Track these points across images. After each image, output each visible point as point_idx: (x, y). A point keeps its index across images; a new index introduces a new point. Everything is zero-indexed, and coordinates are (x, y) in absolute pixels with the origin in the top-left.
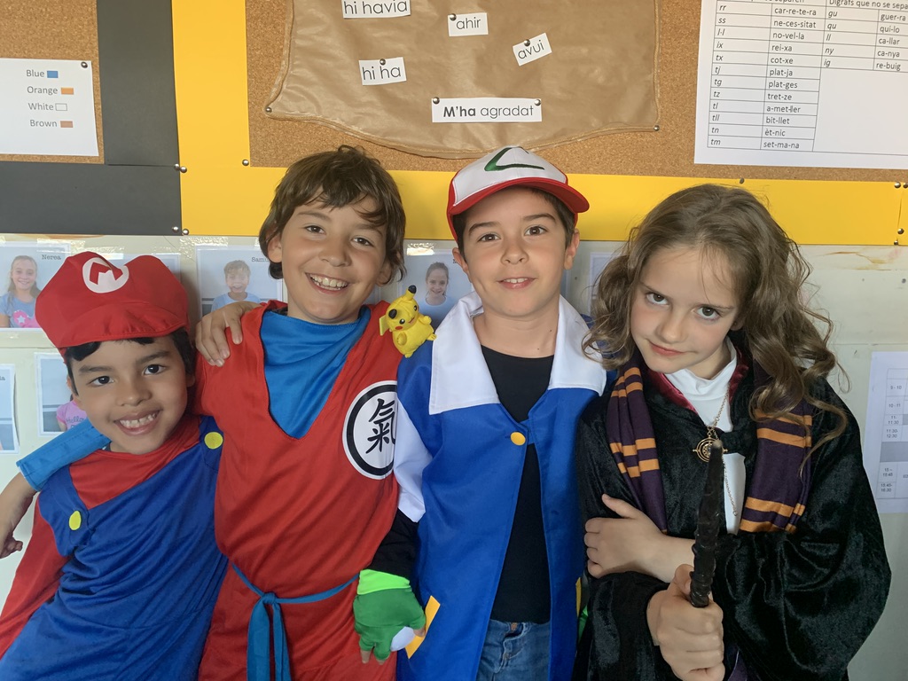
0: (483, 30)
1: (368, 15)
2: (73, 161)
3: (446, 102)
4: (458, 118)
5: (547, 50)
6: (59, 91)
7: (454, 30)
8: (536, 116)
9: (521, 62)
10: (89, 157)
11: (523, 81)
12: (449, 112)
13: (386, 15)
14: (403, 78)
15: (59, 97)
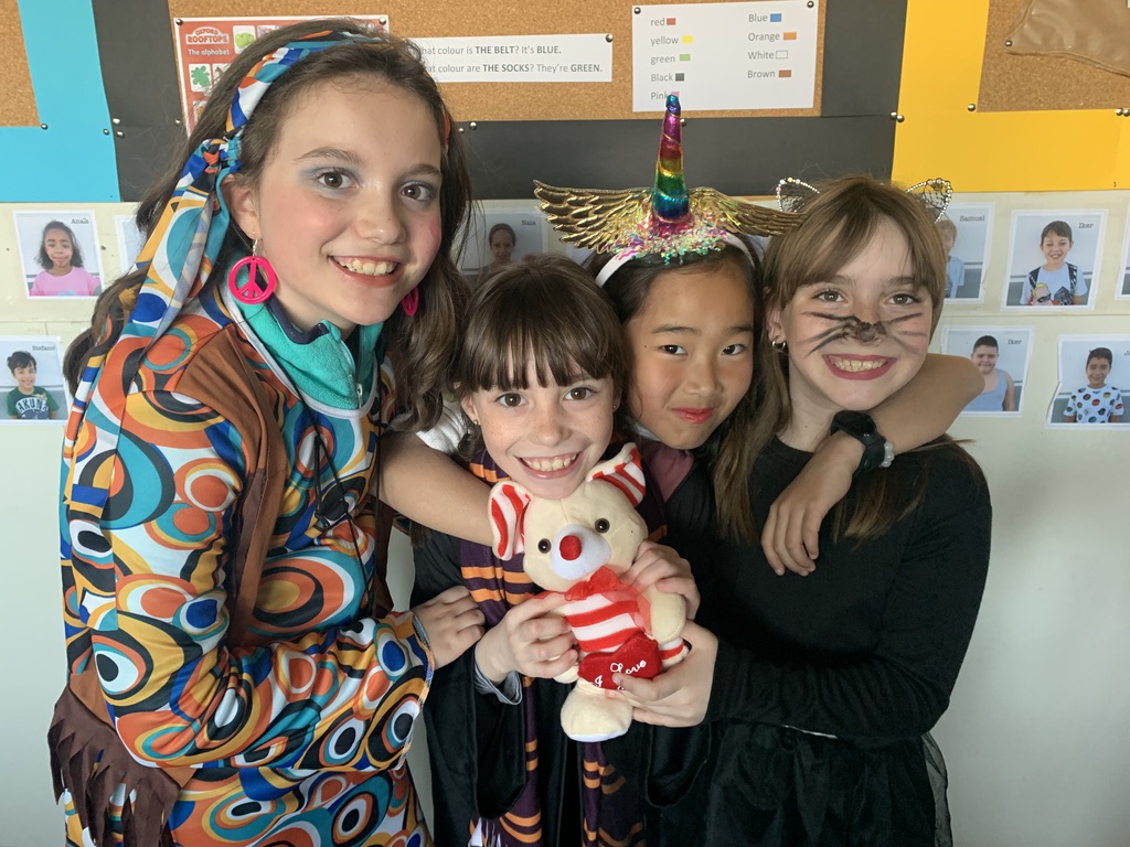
2: (786, 114)
6: (781, 36)
10: (802, 110)
15: (781, 43)
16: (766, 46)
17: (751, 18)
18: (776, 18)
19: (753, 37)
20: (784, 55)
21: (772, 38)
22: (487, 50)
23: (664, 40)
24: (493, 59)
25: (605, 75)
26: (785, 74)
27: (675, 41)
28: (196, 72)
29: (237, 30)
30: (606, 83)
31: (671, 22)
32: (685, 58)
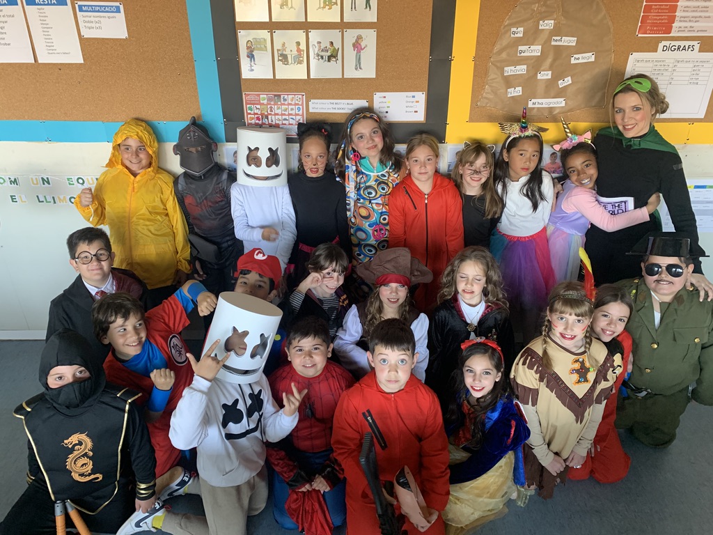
0: (549, 77)
1: (512, 73)
2: (417, 122)
3: (533, 101)
4: (537, 106)
5: (570, 82)
6: (415, 102)
7: (539, 77)
8: (563, 104)
9: (560, 87)
10: (421, 121)
11: (560, 93)
12: (534, 104)
13: (518, 73)
14: (521, 94)
15: (415, 104)
16: (410, 104)
17: (407, 97)
18: (414, 97)
19: (407, 102)
20: (416, 107)
21: (412, 102)
22: (333, 103)
23: (383, 102)
24: (334, 106)
26: (416, 112)
27: (386, 102)
28: (249, 108)
29: (261, 96)
31: (385, 97)
32: (388, 107)
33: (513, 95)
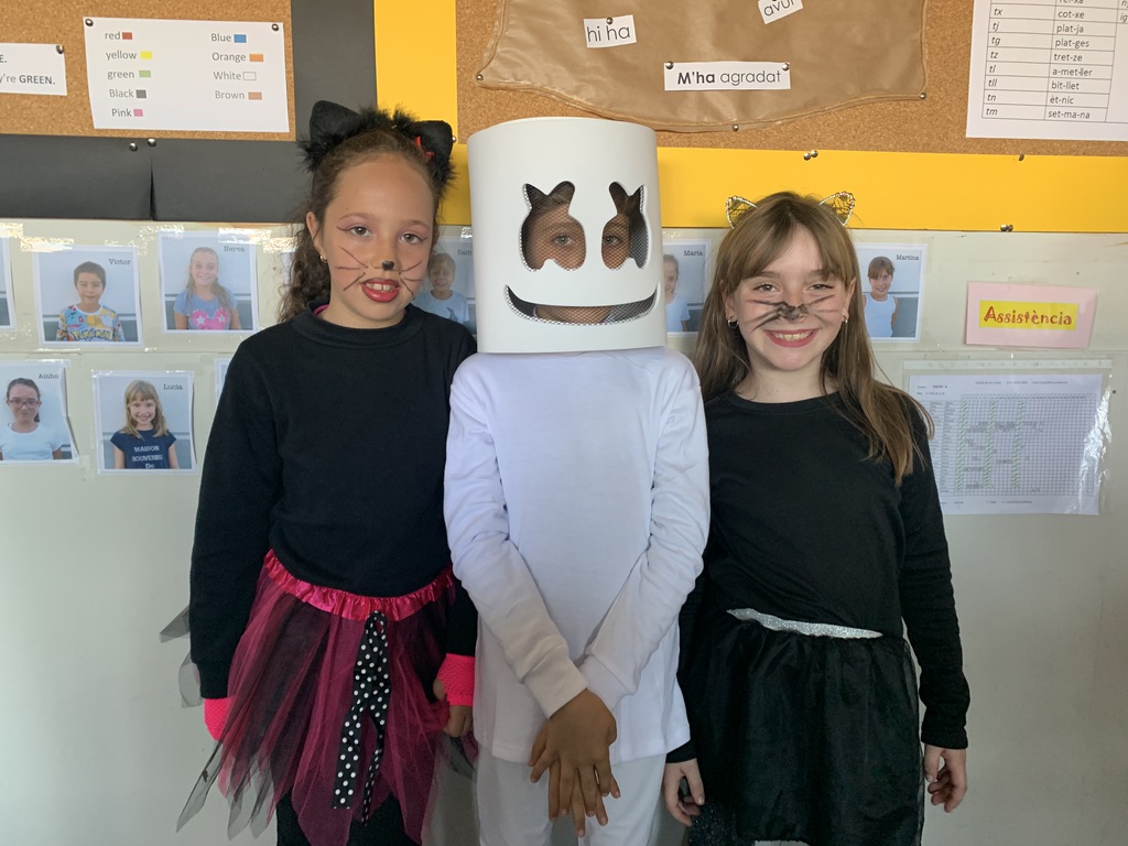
2: (261, 138)
3: (681, 67)
4: (693, 86)
5: (798, 5)
6: (248, 58)
8: (784, 83)
9: (767, 20)
10: (278, 134)
11: (770, 43)
12: (684, 79)
14: (633, 39)
15: (247, 65)
16: (230, 67)
17: (214, 37)
18: (240, 39)
19: (217, 57)
20: (252, 76)
21: (238, 58)
23: (120, 55)
25: (60, 88)
26: (256, 96)
27: (133, 56)
30: (62, 97)
31: (127, 36)
32: (145, 74)
33: (604, 43)
